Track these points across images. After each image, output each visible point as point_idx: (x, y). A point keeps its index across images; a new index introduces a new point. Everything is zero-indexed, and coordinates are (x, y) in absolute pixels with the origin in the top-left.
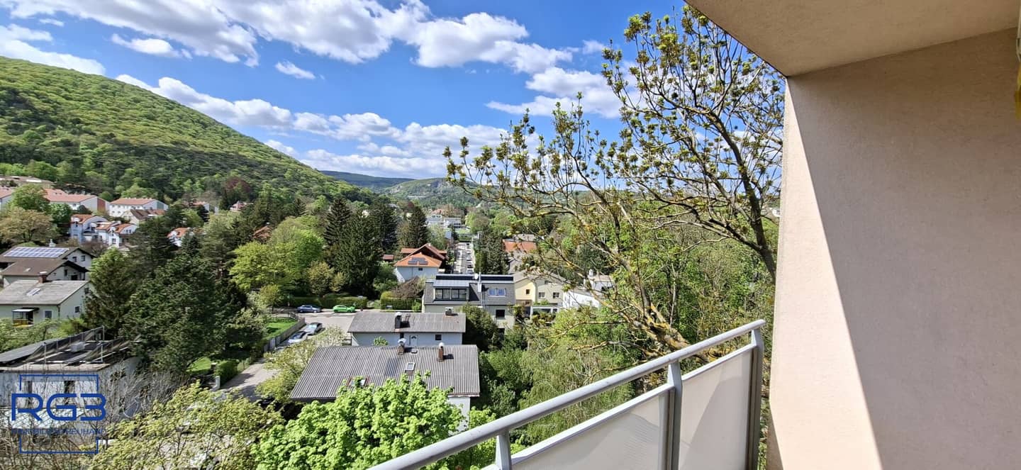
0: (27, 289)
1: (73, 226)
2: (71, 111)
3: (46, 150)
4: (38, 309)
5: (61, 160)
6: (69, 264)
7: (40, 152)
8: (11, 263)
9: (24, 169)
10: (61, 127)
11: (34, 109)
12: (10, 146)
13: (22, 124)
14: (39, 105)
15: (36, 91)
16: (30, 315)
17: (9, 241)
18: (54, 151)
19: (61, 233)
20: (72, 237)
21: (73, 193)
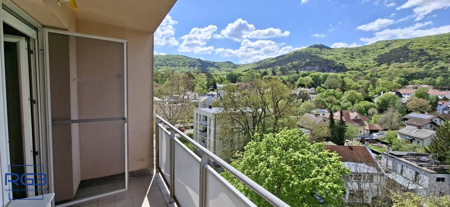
0: (412, 130)
1: (439, 106)
2: (446, 53)
3: (432, 72)
4: (414, 139)
5: (438, 76)
6: (432, 123)
7: (430, 74)
8: (409, 119)
9: (422, 81)
10: (441, 61)
11: (429, 55)
12: (418, 73)
13: (424, 63)
14: (431, 53)
15: (431, 48)
16: (411, 141)
17: (411, 110)
18: (436, 73)
19: (432, 109)
20: (438, 111)
21: (442, 91)
